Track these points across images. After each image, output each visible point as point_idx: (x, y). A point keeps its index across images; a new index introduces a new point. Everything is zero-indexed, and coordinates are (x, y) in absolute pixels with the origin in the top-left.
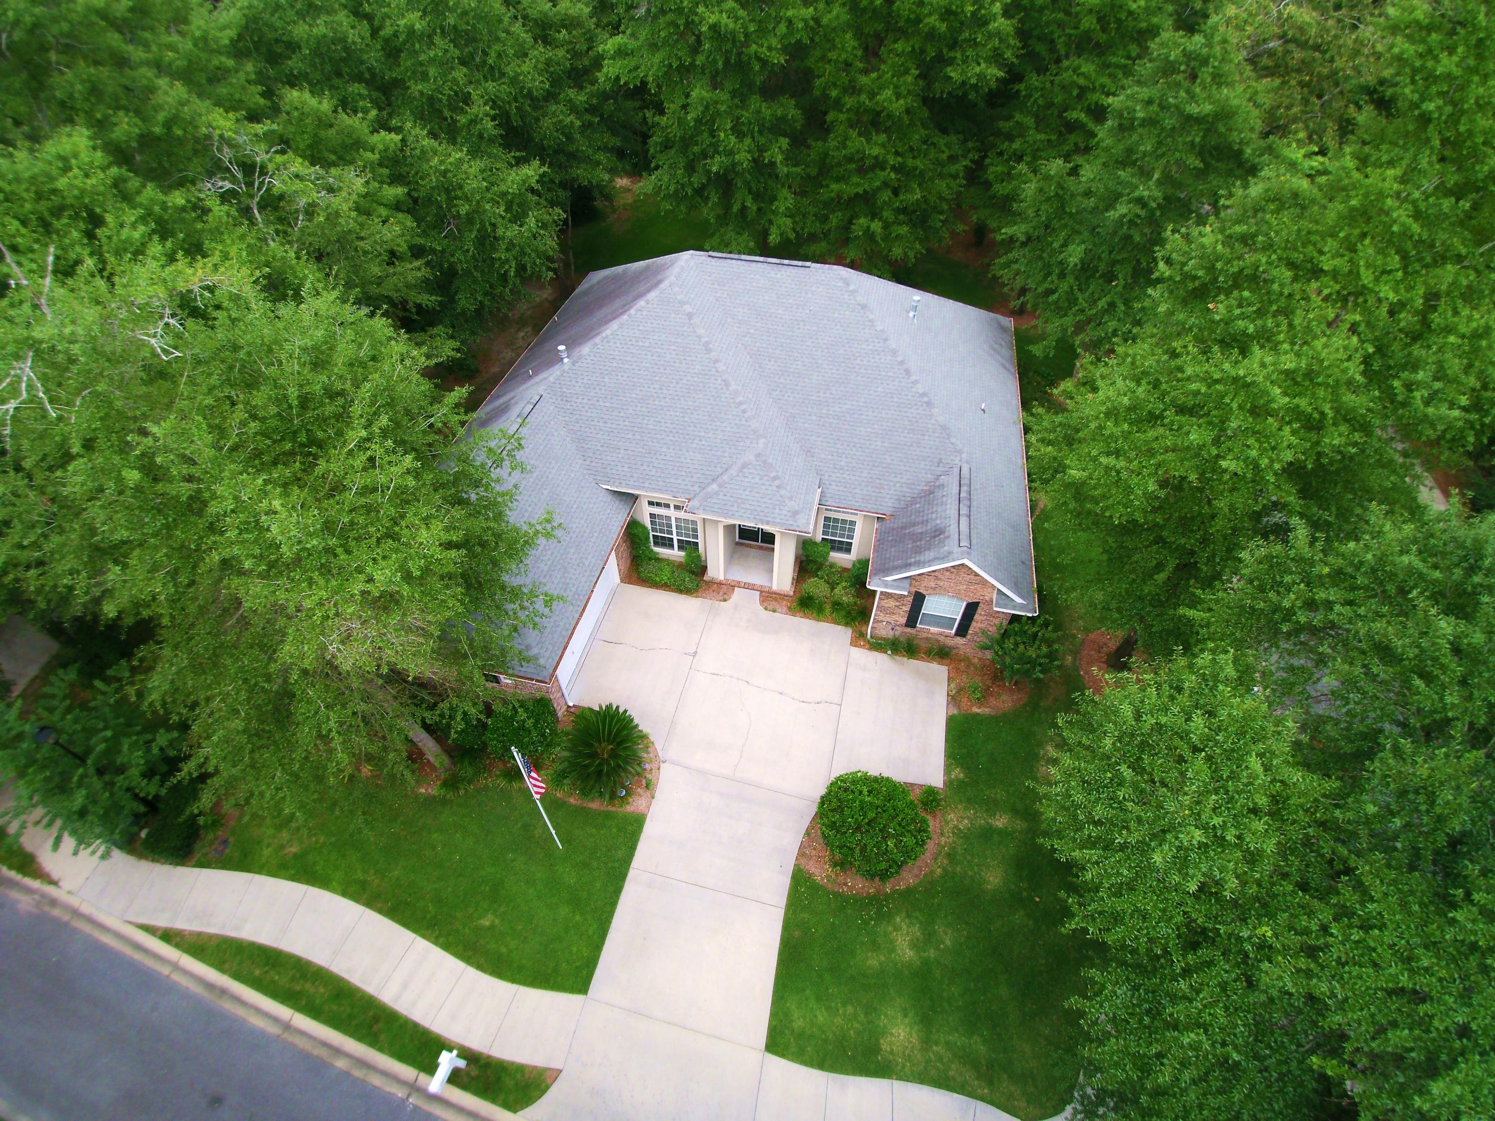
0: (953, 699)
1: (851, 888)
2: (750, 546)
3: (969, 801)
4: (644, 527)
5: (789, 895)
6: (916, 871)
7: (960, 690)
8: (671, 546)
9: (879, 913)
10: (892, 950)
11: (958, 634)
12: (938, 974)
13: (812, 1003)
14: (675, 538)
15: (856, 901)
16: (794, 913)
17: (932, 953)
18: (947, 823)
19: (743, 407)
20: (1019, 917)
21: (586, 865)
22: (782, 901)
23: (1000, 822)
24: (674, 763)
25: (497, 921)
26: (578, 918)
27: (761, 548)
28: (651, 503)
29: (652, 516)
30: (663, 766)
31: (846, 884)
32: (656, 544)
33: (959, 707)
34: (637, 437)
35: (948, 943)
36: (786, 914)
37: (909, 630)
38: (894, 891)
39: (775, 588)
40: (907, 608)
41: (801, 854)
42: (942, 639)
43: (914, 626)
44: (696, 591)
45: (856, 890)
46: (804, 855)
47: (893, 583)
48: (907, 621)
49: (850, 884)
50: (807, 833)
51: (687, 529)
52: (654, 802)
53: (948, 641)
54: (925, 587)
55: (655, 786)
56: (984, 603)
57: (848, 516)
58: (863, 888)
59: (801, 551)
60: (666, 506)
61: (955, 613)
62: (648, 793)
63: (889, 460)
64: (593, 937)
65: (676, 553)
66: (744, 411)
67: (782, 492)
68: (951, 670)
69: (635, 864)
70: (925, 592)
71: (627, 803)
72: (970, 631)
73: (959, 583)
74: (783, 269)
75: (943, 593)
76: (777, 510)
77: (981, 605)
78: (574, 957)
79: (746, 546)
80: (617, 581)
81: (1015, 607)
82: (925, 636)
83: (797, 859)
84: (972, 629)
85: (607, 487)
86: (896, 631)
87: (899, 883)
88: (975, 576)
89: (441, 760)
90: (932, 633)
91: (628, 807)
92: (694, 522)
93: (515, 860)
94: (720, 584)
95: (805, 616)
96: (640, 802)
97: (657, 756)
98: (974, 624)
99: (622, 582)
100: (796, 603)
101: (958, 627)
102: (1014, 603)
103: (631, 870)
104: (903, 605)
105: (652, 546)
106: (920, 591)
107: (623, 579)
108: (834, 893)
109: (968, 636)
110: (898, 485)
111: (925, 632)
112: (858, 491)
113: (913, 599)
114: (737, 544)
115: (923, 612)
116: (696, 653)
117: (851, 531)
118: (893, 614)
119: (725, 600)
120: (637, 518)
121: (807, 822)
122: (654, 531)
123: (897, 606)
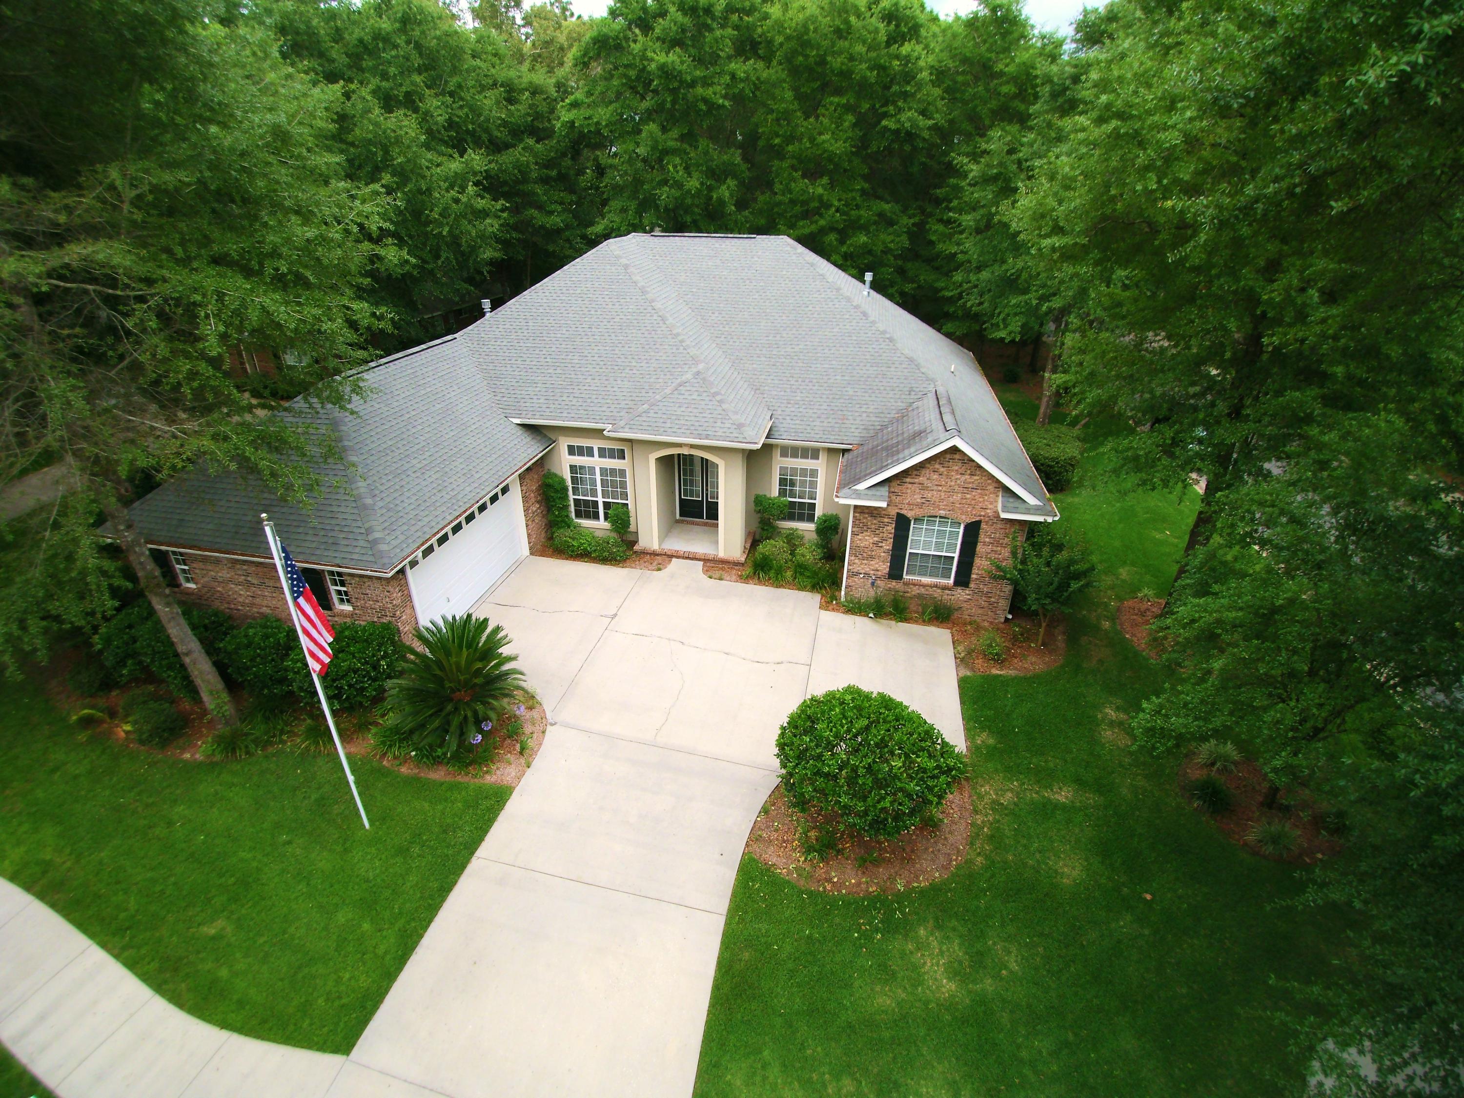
0: (961, 661)
1: (838, 886)
2: (693, 523)
3: (1008, 769)
4: (562, 481)
5: (734, 895)
6: (942, 860)
7: (970, 653)
8: (596, 517)
9: (887, 920)
10: (918, 982)
11: (957, 583)
12: (1005, 1018)
13: (774, 1073)
14: (600, 500)
15: (847, 904)
16: (742, 920)
17: (988, 985)
18: (981, 797)
19: (680, 338)
20: (1124, 924)
21: (403, 851)
22: (722, 904)
23: (1063, 795)
24: (567, 726)
25: (229, 929)
26: (366, 926)
27: (705, 524)
28: (572, 450)
29: (573, 468)
30: (549, 728)
31: (829, 880)
32: (578, 514)
33: (972, 669)
34: (559, 371)
35: (1014, 966)
36: (728, 924)
37: (893, 584)
38: (909, 890)
39: (722, 554)
40: (888, 546)
41: (755, 837)
42: (937, 593)
43: (900, 577)
44: (625, 561)
45: (846, 888)
46: (759, 839)
47: (867, 492)
48: (890, 567)
49: (835, 880)
50: (765, 811)
51: (614, 484)
52: (529, 772)
53: (946, 596)
54: (909, 504)
55: (534, 752)
56: (987, 523)
57: (808, 464)
58: (859, 884)
59: (753, 504)
60: (590, 452)
61: (951, 547)
62: (522, 761)
63: (851, 393)
64: (383, 958)
65: (601, 524)
66: (682, 341)
67: (725, 406)
68: (955, 633)
69: (482, 851)
70: (909, 514)
71: (487, 772)
72: (974, 576)
73: (951, 491)
74: (728, 241)
75: (933, 513)
76: (719, 424)
77: (983, 526)
78: (343, 988)
79: (688, 523)
80: (526, 551)
81: (1029, 510)
82: (916, 591)
83: (747, 845)
84: (975, 570)
85: (518, 421)
86: (878, 587)
87: (917, 877)
88: (971, 475)
89: (219, 701)
90: (924, 586)
91: (488, 777)
92: (622, 473)
93: (289, 843)
94: (654, 554)
95: (760, 582)
96: (507, 771)
97: (543, 717)
98: (977, 561)
99: (531, 554)
100: (749, 570)
101: (957, 572)
102: (1026, 506)
103: (474, 859)
104: (883, 540)
105: (573, 515)
106: (903, 512)
107: (533, 552)
108: (811, 894)
109: (972, 585)
110: (865, 415)
111: (915, 585)
112: (818, 423)
113: (896, 529)
114: (677, 522)
115: (909, 551)
116: (615, 615)
117: (813, 485)
118: (872, 557)
119: (659, 569)
120: (555, 470)
121: (763, 796)
122: (575, 491)
123: (876, 544)
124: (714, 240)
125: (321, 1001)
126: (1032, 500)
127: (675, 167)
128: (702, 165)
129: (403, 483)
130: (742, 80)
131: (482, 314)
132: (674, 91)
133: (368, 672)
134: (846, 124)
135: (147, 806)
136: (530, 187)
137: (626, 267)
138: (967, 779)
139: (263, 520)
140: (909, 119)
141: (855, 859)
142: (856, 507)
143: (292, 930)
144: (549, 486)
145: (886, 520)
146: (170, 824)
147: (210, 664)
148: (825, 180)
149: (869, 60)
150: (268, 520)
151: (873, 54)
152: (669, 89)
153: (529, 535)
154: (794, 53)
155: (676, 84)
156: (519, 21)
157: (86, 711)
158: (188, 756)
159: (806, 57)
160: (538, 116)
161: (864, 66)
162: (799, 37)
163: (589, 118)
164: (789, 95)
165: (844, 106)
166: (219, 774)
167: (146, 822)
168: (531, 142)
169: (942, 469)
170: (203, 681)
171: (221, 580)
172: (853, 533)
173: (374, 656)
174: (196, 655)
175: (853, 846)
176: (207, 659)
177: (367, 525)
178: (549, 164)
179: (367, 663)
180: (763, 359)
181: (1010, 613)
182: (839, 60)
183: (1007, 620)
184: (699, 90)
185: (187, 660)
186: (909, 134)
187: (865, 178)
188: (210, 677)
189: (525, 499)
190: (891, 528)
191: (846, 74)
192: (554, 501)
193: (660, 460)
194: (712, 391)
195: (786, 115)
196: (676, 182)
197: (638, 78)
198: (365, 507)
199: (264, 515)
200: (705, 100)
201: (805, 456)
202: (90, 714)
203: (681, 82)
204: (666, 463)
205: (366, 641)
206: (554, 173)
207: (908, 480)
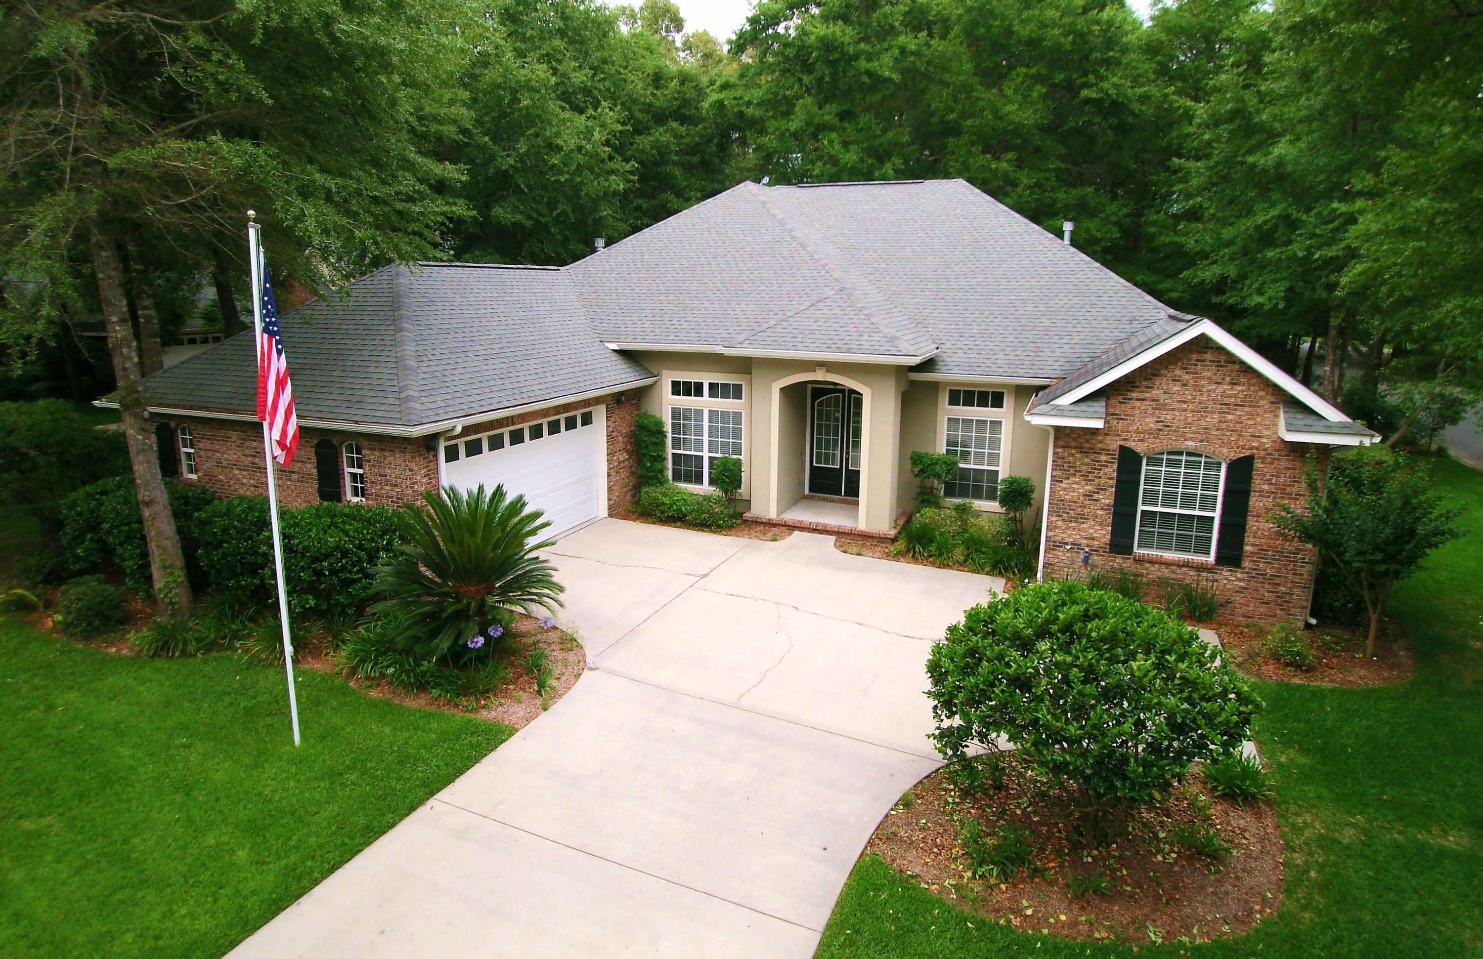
0: (1238, 666)
1: (1036, 922)
2: (826, 500)
4: (660, 424)
6: (1233, 910)
8: (699, 479)
11: (1221, 560)
14: (706, 455)
15: (1052, 951)
16: (850, 942)
18: (1299, 829)
19: (822, 262)
21: (333, 776)
22: (820, 917)
24: (612, 673)
27: (843, 502)
28: (677, 389)
29: (676, 412)
30: (586, 673)
31: (1018, 912)
32: (677, 477)
33: (1259, 677)
37: (1119, 561)
39: (862, 525)
40: (1107, 498)
41: (884, 836)
42: (1189, 578)
43: (1128, 550)
45: (1049, 926)
46: (892, 837)
47: (1073, 408)
48: (1113, 533)
49: (1029, 912)
50: (906, 802)
51: (725, 433)
52: (544, 717)
53: (1204, 582)
54: (1137, 432)
55: (556, 695)
56: (1263, 459)
57: (988, 413)
58: (1074, 924)
59: (909, 465)
60: (698, 390)
61: (1207, 503)
62: (539, 701)
63: (1047, 323)
64: (246, 898)
65: (705, 488)
66: (824, 266)
67: (873, 320)
68: (1225, 636)
69: (445, 795)
70: (1140, 448)
71: (484, 707)
72: (1247, 548)
73: (1202, 411)
74: (889, 188)
75: (1176, 445)
76: (865, 337)
77: (1258, 464)
78: (169, 924)
79: (819, 499)
80: (604, 512)
81: (1330, 428)
82: (1155, 572)
83: (870, 843)
84: (1249, 539)
85: (615, 347)
86: (1094, 566)
87: (1188, 930)
88: (1232, 384)
89: (171, 579)
90: (1168, 564)
91: (484, 713)
92: (737, 417)
93: (188, 746)
94: (770, 524)
95: (915, 560)
96: (512, 710)
97: (582, 660)
98: (1252, 524)
99: (610, 515)
100: (901, 545)
101: (1219, 541)
102: (1324, 423)
103: (431, 802)
104: (1100, 489)
105: (670, 474)
106: (1131, 444)
107: (614, 512)
108: (981, 924)
109: (1246, 564)
110: (1067, 347)
111: (1152, 562)
112: (1001, 357)
113: (1119, 470)
114: (805, 497)
115: (1141, 507)
116: (706, 575)
117: (995, 443)
118: (1082, 518)
119: (775, 540)
120: (653, 411)
121: (904, 784)
122: (676, 443)
123: (1089, 495)
124: (872, 187)
125: (129, 937)
126: (1333, 415)
127: (831, 142)
128: (863, 142)
129: (459, 360)
130: (912, 53)
131: (594, 250)
132: (834, 64)
133: (360, 561)
134: (1035, 95)
135: (36, 688)
136: (668, 168)
137: (764, 203)
138: (1268, 802)
139: (248, 219)
140: (1115, 86)
141: (1067, 885)
142: (1058, 429)
143: (136, 841)
144: (642, 427)
145: (1103, 458)
146: (50, 708)
147: (173, 528)
148: (1011, 155)
149: (1063, 26)
150: (256, 221)
151: (1067, 20)
152: (829, 62)
153: (610, 489)
154: (975, 24)
155: (837, 56)
156: (678, 44)
157: (19, 591)
158: (114, 650)
159: (989, 28)
160: (686, 103)
161: (1056, 31)
162: (980, 9)
163: (741, 98)
164: (968, 67)
165: (1032, 77)
166: (140, 668)
167: (23, 703)
168: (674, 125)
169: (1187, 377)
170: (158, 546)
171: (225, 463)
172: (1054, 480)
173: (372, 540)
174: (158, 508)
175: (1061, 866)
176: (172, 520)
177: (401, 384)
178: (694, 150)
179: (360, 547)
180: (928, 293)
181: (1313, 615)
182: (1028, 28)
183: (1308, 626)
184: (863, 64)
185: (146, 513)
186: (1114, 103)
187: (1061, 158)
188: (168, 544)
189: (611, 439)
190: (1111, 470)
191: (1033, 43)
192: (647, 447)
193: (784, 391)
194: (859, 306)
195: (966, 88)
196: (831, 157)
197: (796, 56)
198: (406, 368)
199: (251, 213)
200: (868, 73)
201: (983, 403)
202: (23, 595)
203: (843, 53)
204: (793, 394)
205: (369, 522)
206: (696, 159)
207: (1134, 395)
